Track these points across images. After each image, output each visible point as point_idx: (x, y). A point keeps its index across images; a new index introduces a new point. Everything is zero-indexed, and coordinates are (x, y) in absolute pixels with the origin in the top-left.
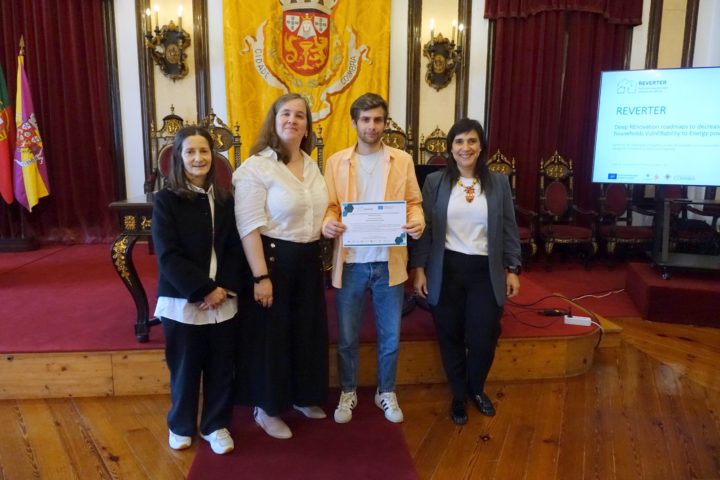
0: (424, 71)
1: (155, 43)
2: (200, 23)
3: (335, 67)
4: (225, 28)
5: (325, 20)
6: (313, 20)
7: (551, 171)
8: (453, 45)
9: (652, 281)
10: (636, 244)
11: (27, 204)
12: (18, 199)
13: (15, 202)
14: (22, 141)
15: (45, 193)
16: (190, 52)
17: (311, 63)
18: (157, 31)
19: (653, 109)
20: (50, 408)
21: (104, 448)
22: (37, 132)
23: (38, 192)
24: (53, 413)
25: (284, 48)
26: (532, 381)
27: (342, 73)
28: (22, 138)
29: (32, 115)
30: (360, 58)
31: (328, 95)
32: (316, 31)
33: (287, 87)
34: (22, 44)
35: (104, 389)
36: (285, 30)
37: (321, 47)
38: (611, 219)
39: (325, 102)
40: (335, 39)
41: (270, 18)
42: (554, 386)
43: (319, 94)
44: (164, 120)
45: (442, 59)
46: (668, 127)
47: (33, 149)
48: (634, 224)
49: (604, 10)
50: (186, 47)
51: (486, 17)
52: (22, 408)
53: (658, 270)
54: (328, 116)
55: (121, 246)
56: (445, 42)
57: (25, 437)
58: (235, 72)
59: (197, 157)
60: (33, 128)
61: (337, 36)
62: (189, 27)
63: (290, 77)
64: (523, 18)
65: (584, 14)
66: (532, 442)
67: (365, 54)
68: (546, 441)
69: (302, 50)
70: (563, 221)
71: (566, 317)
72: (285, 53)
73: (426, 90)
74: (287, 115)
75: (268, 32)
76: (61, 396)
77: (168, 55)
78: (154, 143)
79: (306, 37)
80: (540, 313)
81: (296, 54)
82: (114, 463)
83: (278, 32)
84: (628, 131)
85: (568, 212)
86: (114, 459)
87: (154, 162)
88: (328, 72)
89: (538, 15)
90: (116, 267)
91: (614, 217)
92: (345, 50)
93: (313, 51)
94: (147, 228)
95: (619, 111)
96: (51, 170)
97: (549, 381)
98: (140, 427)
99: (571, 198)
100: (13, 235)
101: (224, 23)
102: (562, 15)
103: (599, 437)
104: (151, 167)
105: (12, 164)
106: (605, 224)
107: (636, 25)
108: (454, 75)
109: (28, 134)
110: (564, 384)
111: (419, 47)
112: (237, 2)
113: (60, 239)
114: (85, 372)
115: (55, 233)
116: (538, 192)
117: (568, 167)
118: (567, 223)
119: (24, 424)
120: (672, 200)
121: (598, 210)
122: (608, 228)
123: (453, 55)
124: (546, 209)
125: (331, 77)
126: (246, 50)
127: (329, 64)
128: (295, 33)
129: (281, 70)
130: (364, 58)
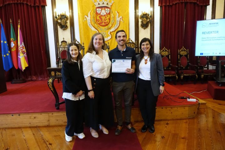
0: (140, 23)
1: (58, 19)
3: (112, 24)
4: (79, 14)
5: (109, 9)
6: (105, 10)
7: (182, 53)
8: (149, 15)
10: (210, 75)
11: (22, 69)
12: (19, 68)
14: (20, 51)
15: (27, 65)
16: (68, 22)
17: (105, 23)
18: (58, 16)
19: (214, 32)
20: (31, 129)
21: (47, 141)
22: (24, 47)
23: (25, 66)
24: (32, 131)
25: (96, 18)
26: (178, 119)
27: (114, 25)
28: (20, 49)
29: (23, 43)
31: (111, 32)
32: (106, 13)
33: (98, 30)
34: (19, 21)
35: (46, 124)
36: (97, 13)
37: (108, 18)
39: (110, 35)
40: (112, 15)
41: (92, 9)
42: (185, 121)
43: (108, 32)
44: (61, 42)
45: (146, 19)
46: (219, 38)
47: (23, 53)
48: (209, 69)
49: (197, 1)
50: (67, 20)
51: (159, 6)
52: (23, 130)
53: (218, 84)
54: (111, 38)
55: (51, 81)
56: (146, 14)
57: (24, 138)
58: (82, 26)
59: (74, 52)
60: (23, 46)
61: (113, 14)
62: (68, 14)
63: (99, 28)
64: (171, 5)
65: (190, 3)
66: (178, 138)
67: (121, 19)
68: (183, 138)
69: (102, 19)
70: (186, 69)
71: (188, 99)
72: (97, 20)
73: (141, 30)
75: (92, 14)
76: (34, 126)
77: (62, 22)
78: (58, 50)
79: (103, 15)
80: (179, 98)
81: (100, 20)
83: (95, 14)
84: (206, 39)
85: (188, 65)
86: (50, 144)
87: (59, 55)
88: (110, 25)
89: (176, 4)
90: (49, 87)
91: (203, 67)
92: (115, 18)
93: (105, 19)
94: (58, 75)
95: (203, 33)
96: (29, 59)
97: (183, 119)
98: (57, 135)
99: (189, 61)
100: (18, 78)
101: (78, 12)
102: (184, 4)
103: (200, 137)
104: (58, 57)
105: (17, 57)
106: (200, 69)
107: (208, 5)
108: (150, 24)
109: (22, 48)
110: (188, 120)
111: (138, 16)
112: (82, 6)
113: (32, 79)
114: (41, 118)
115: (30, 77)
116: (178, 60)
117: (187, 52)
118: (187, 69)
119: (24, 134)
120: (222, 61)
121: (197, 65)
122: (201, 70)
123: (149, 18)
124: (180, 65)
125: (111, 27)
126: (85, 20)
127: (110, 23)
128: (100, 14)
129: (96, 25)
130: (121, 20)
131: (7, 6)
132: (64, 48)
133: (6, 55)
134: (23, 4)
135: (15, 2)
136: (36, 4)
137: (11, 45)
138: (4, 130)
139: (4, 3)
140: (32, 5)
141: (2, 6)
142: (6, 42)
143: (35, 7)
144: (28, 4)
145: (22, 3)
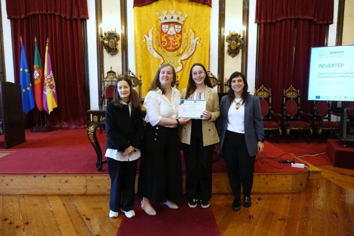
0: (226, 48)
1: (104, 39)
2: (124, 29)
3: (184, 48)
4: (135, 32)
5: (180, 27)
6: (174, 27)
7: (289, 95)
8: (240, 36)
9: (337, 148)
10: (332, 130)
11: (48, 111)
12: (44, 108)
13: (43, 110)
14: (46, 83)
15: (56, 106)
16: (119, 43)
17: (173, 46)
18: (105, 34)
19: (337, 65)
20: (61, 198)
21: (84, 215)
22: (53, 79)
23: (53, 106)
24: (62, 201)
25: (161, 39)
26: (276, 193)
27: (188, 50)
28: (47, 82)
29: (51, 72)
30: (196, 43)
31: (181, 61)
32: (176, 32)
33: (163, 57)
34: (48, 41)
35: (83, 191)
36: (162, 32)
37: (178, 39)
38: (320, 119)
39: (180, 64)
40: (184, 35)
41: (155, 26)
42: (286, 196)
43: (177, 60)
44: (108, 73)
45: (235, 43)
46: (345, 74)
47: (51, 87)
48: (332, 120)
49: (314, 18)
50: (117, 41)
51: (256, 23)
52: (49, 198)
53: (342, 143)
54: (181, 70)
55: (92, 128)
56: (236, 35)
57: (51, 209)
58: (139, 51)
59: (123, 90)
60: (51, 78)
61: (186, 34)
62: (119, 32)
63: (164, 53)
64: (274, 23)
65: (304, 20)
66: (273, 219)
67: (198, 41)
68: (280, 220)
69: (170, 40)
70: (295, 119)
71: (292, 164)
72: (162, 42)
73: (228, 58)
74: (164, 73)
75: (154, 33)
76: (65, 193)
77: (110, 44)
78: (103, 84)
79: (171, 35)
80: (280, 162)
81: (167, 42)
82: (88, 221)
83: (159, 33)
84: (325, 75)
85: (298, 114)
86: (88, 219)
87: (103, 92)
88: (181, 50)
89: (281, 21)
90: (89, 138)
91: (321, 117)
92: (189, 40)
93: (174, 41)
94: (103, 121)
95: (320, 66)
96: (59, 96)
97: (284, 193)
98: (98, 207)
99: (299, 108)
100: (41, 125)
101: (135, 29)
102: (293, 21)
103: (306, 219)
104: (101, 94)
105: (42, 93)
106: (317, 120)
107: (330, 24)
108: (241, 50)
109: (49, 80)
110: (291, 195)
111: (224, 37)
112: (141, 20)
113: (61, 126)
114: (76, 183)
115: (59, 124)
116: (283, 105)
117: (297, 93)
118: (297, 120)
119: (50, 204)
120: (348, 108)
121: (313, 114)
122: (318, 122)
123: (240, 41)
124: (286, 113)
125: (183, 52)
126: (144, 41)
127: (182, 46)
128: (166, 33)
129: (160, 50)
130: (198, 43)
131: (31, 18)
132: (112, 81)
133: (26, 90)
134: (55, 15)
135: (43, 13)
136: (74, 17)
137: (34, 75)
138: (21, 197)
139: (26, 13)
140: (68, 17)
141: (24, 18)
142: (26, 71)
143: (72, 20)
144: (61, 16)
145: (53, 14)
